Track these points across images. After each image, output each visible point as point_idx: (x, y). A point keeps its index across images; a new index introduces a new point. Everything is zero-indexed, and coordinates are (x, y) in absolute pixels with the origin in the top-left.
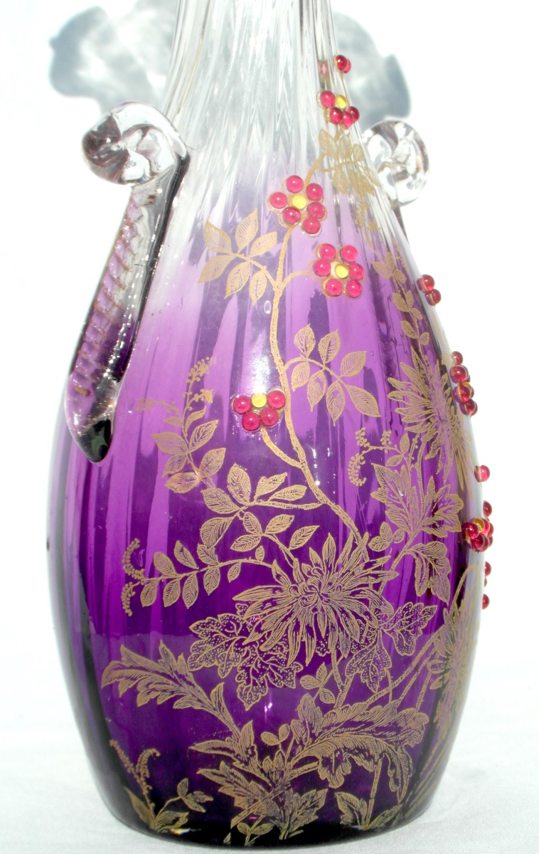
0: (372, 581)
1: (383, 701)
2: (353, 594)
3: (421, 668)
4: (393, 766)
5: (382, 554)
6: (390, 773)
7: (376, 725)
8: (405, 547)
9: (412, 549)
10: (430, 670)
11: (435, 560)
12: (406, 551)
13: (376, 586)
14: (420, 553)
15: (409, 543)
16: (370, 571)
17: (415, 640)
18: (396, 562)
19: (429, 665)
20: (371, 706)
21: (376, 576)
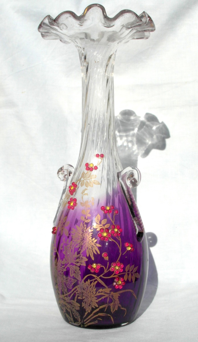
0: (62, 270)
1: (67, 296)
2: (59, 272)
3: (74, 293)
4: (73, 312)
5: (63, 265)
6: (74, 314)
7: (66, 301)
8: (68, 265)
9: (69, 266)
10: (77, 294)
11: (75, 270)
12: (68, 266)
13: (62, 271)
14: (71, 267)
15: (69, 264)
16: (61, 268)
17: (71, 286)
18: (66, 268)
19: (76, 293)
20: (65, 297)
21: (62, 269)
